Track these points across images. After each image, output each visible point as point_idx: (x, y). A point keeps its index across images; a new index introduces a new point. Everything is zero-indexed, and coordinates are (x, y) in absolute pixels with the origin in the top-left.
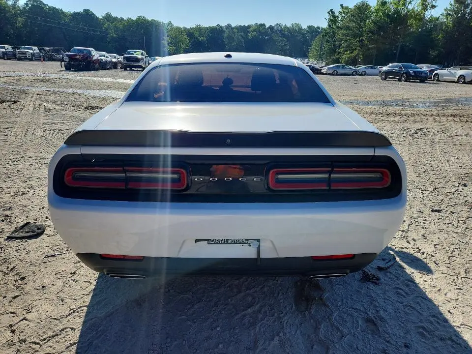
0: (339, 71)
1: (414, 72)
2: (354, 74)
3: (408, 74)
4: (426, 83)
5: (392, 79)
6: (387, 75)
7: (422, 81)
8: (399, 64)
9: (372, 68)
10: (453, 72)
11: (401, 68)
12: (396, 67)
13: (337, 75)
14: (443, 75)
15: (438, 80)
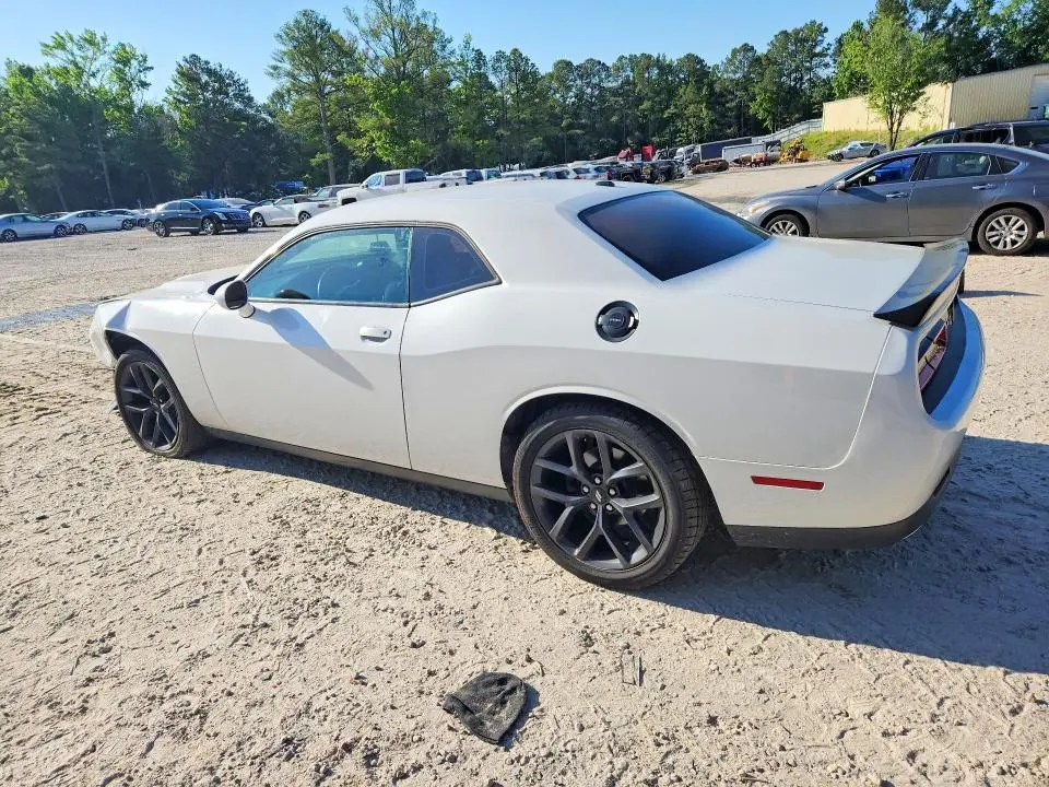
0: (20, 229)
1: (225, 214)
2: (60, 231)
3: (212, 217)
4: (250, 232)
5: (179, 234)
6: (166, 226)
7: (243, 231)
8: (186, 201)
9: (93, 215)
10: (286, 207)
11: (193, 209)
12: (181, 206)
13: (16, 239)
14: (270, 215)
15: (264, 225)
